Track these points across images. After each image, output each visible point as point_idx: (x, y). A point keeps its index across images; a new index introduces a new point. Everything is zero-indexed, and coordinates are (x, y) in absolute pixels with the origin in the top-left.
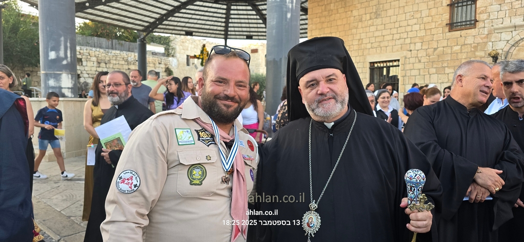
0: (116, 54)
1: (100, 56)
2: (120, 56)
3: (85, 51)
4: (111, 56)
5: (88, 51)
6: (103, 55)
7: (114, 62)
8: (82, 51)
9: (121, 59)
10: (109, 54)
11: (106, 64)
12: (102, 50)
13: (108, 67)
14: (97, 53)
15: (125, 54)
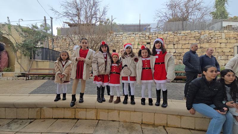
0: (187, 34)
1: (168, 38)
2: (190, 36)
3: (154, 35)
4: (180, 37)
5: (156, 35)
6: (171, 36)
7: (184, 42)
8: (150, 36)
9: (192, 38)
10: (178, 35)
11: (174, 44)
12: (171, 33)
13: (176, 47)
14: (166, 35)
15: (197, 33)
